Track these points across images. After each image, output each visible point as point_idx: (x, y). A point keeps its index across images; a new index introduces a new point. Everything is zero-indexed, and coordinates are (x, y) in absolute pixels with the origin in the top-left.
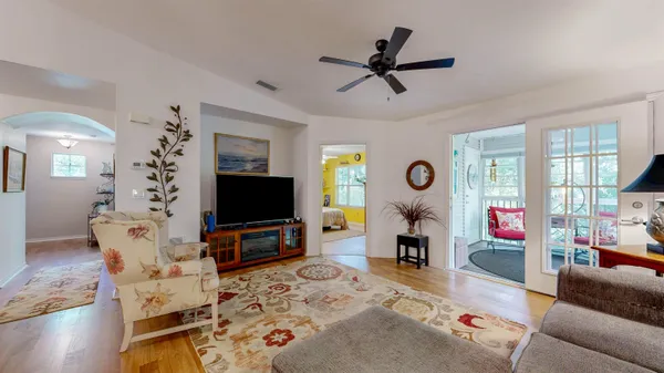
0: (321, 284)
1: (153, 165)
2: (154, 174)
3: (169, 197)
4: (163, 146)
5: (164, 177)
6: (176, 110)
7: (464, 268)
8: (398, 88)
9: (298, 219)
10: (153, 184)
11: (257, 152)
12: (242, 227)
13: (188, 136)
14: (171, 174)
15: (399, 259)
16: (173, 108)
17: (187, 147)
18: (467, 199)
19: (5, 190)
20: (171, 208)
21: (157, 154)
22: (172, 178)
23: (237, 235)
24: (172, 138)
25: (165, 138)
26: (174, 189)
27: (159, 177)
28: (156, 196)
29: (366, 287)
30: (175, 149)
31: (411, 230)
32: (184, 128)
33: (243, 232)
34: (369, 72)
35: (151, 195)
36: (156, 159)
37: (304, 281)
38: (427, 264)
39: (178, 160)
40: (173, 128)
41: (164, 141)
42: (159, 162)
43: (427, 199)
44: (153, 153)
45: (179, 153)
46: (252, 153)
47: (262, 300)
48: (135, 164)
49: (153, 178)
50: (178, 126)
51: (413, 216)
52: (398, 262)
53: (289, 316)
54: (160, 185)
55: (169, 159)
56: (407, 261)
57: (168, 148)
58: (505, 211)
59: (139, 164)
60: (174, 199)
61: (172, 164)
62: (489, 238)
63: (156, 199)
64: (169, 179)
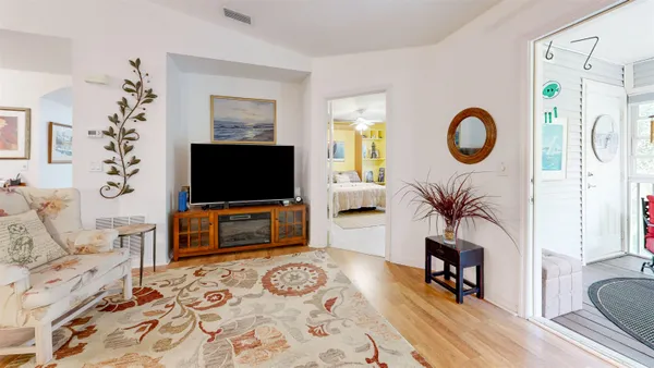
1: (110, 133)
2: (112, 144)
3: (129, 170)
4: (123, 110)
5: (122, 146)
6: (136, 64)
7: (569, 320)
9: (299, 199)
10: (110, 155)
11: (261, 116)
12: (222, 207)
13: (150, 96)
14: (130, 144)
15: (429, 276)
16: (132, 63)
17: (150, 110)
18: (587, 180)
19: (50, 162)
20: (131, 182)
21: (115, 119)
22: (131, 148)
23: (213, 216)
24: (132, 100)
25: (125, 100)
26: (135, 161)
27: (117, 147)
28: (114, 168)
30: (136, 113)
31: (449, 234)
32: (146, 86)
33: (221, 213)
35: (108, 168)
36: (113, 125)
38: (480, 295)
39: (139, 126)
40: (134, 87)
41: (124, 104)
42: (116, 131)
43: (478, 180)
44: (111, 119)
45: (141, 118)
48: (90, 133)
49: (111, 148)
50: (139, 84)
52: (428, 280)
54: (118, 156)
55: (129, 126)
57: (127, 112)
59: (94, 133)
60: (135, 172)
61: (132, 131)
63: (114, 172)
64: (128, 150)
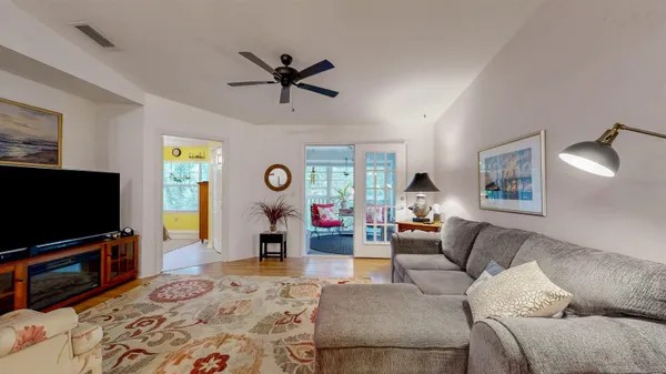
0: (203, 300)
8: (285, 99)
9: (128, 231)
12: (28, 255)
15: (261, 256)
23: (20, 269)
29: (253, 287)
31: (272, 229)
33: (32, 262)
34: (272, 78)
37: (174, 304)
38: (286, 256)
46: (23, 129)
47: (135, 343)
51: (275, 215)
52: (261, 260)
53: (197, 343)
56: (267, 257)
58: (323, 206)
62: (313, 229)
